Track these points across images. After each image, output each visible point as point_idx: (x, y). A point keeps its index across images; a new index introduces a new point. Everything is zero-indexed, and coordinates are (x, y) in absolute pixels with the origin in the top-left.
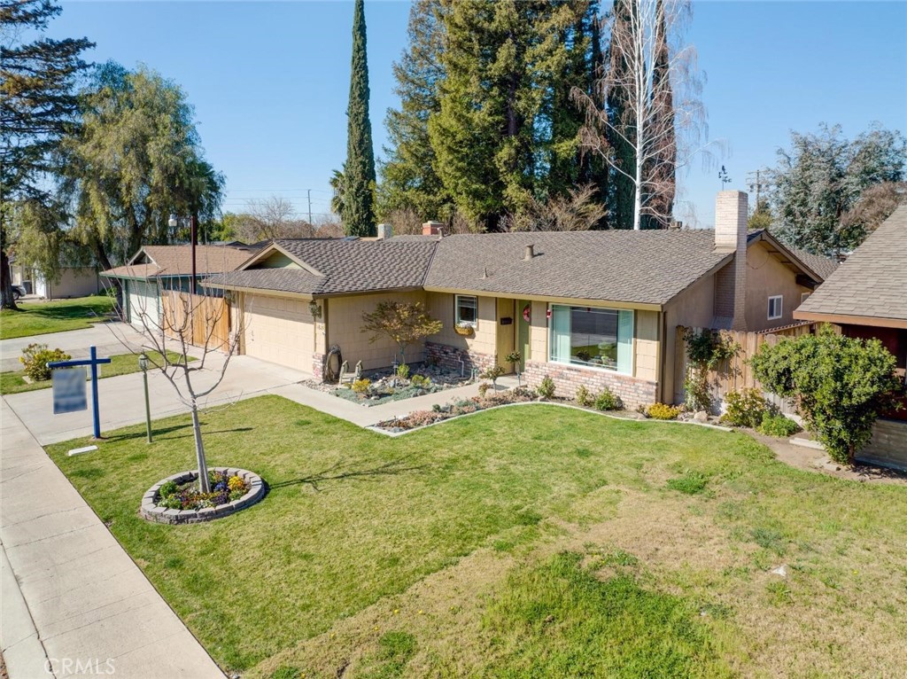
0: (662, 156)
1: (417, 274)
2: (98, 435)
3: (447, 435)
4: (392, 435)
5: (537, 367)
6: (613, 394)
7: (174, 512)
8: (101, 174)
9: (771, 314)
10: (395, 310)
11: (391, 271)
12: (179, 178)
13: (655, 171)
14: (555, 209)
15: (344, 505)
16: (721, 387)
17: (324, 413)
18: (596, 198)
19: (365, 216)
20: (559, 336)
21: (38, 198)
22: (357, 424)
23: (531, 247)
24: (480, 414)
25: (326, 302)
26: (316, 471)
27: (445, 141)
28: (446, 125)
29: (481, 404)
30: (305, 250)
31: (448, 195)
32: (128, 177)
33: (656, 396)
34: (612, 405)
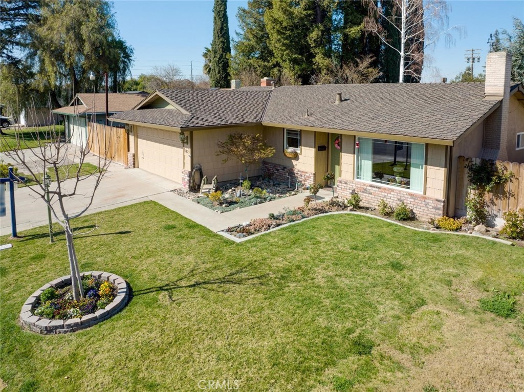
0: (419, 37)
1: (257, 113)
2: (15, 234)
3: (281, 242)
4: (238, 240)
5: (346, 183)
6: (408, 207)
7: (45, 322)
8: (52, 47)
9: (518, 146)
10: (241, 139)
11: (239, 111)
12: (102, 49)
13: (414, 46)
14: (347, 71)
15: (193, 319)
16: (495, 205)
17: (186, 219)
18: (373, 65)
19: (224, 76)
20: (363, 161)
21: (15, 62)
22: (211, 229)
23: (340, 94)
24: (305, 222)
25: (191, 134)
26: (173, 277)
27: (275, 27)
28: (276, 17)
29: (306, 213)
30: (178, 95)
31: (277, 62)
32: (68, 49)
33: (443, 211)
34: (408, 217)
